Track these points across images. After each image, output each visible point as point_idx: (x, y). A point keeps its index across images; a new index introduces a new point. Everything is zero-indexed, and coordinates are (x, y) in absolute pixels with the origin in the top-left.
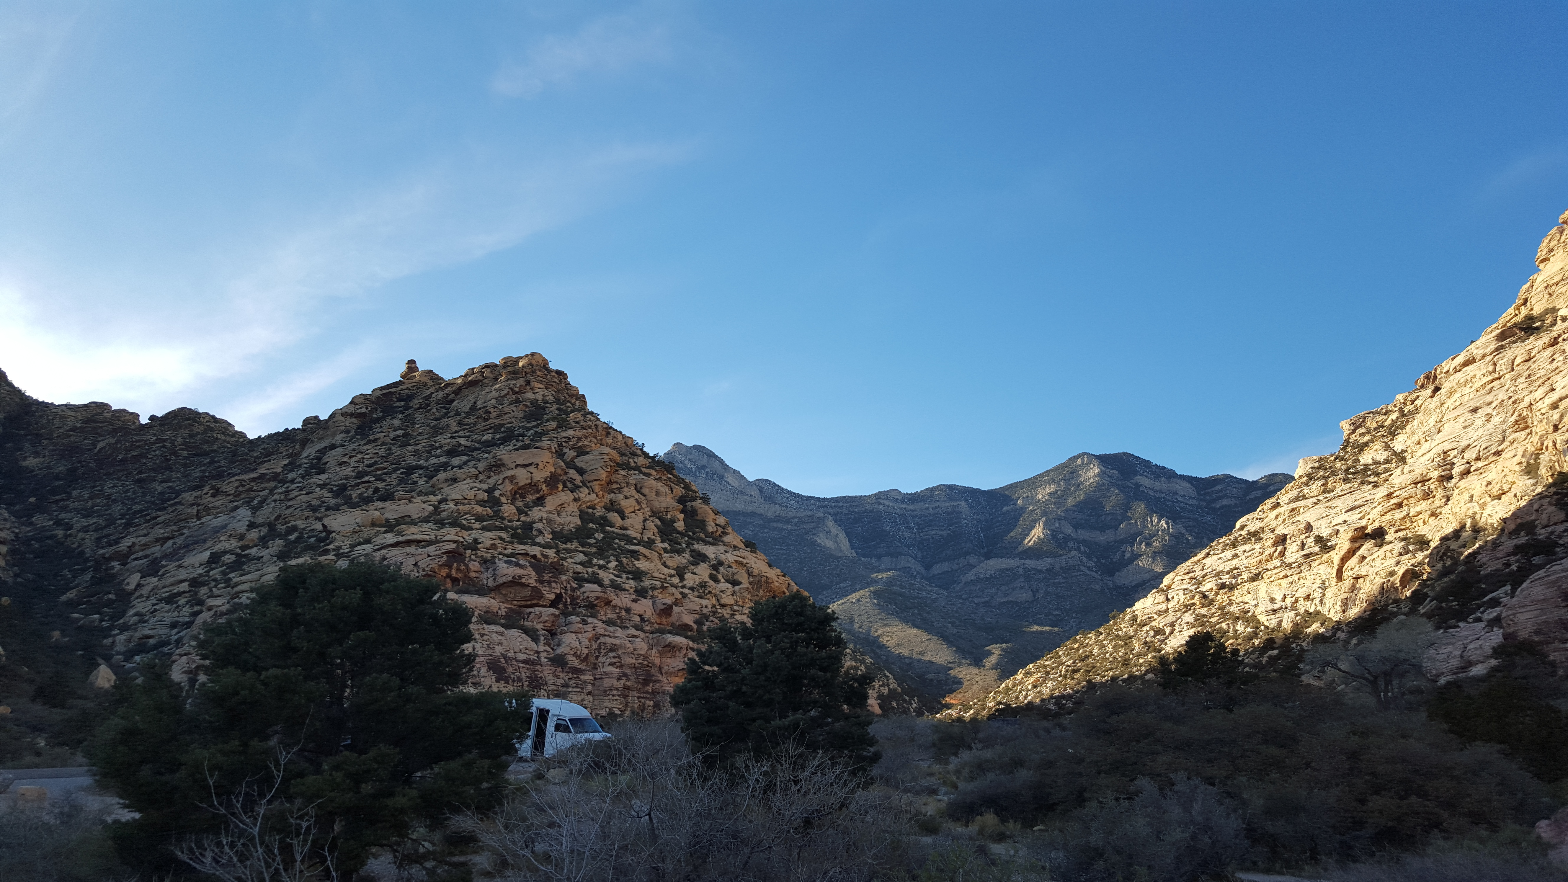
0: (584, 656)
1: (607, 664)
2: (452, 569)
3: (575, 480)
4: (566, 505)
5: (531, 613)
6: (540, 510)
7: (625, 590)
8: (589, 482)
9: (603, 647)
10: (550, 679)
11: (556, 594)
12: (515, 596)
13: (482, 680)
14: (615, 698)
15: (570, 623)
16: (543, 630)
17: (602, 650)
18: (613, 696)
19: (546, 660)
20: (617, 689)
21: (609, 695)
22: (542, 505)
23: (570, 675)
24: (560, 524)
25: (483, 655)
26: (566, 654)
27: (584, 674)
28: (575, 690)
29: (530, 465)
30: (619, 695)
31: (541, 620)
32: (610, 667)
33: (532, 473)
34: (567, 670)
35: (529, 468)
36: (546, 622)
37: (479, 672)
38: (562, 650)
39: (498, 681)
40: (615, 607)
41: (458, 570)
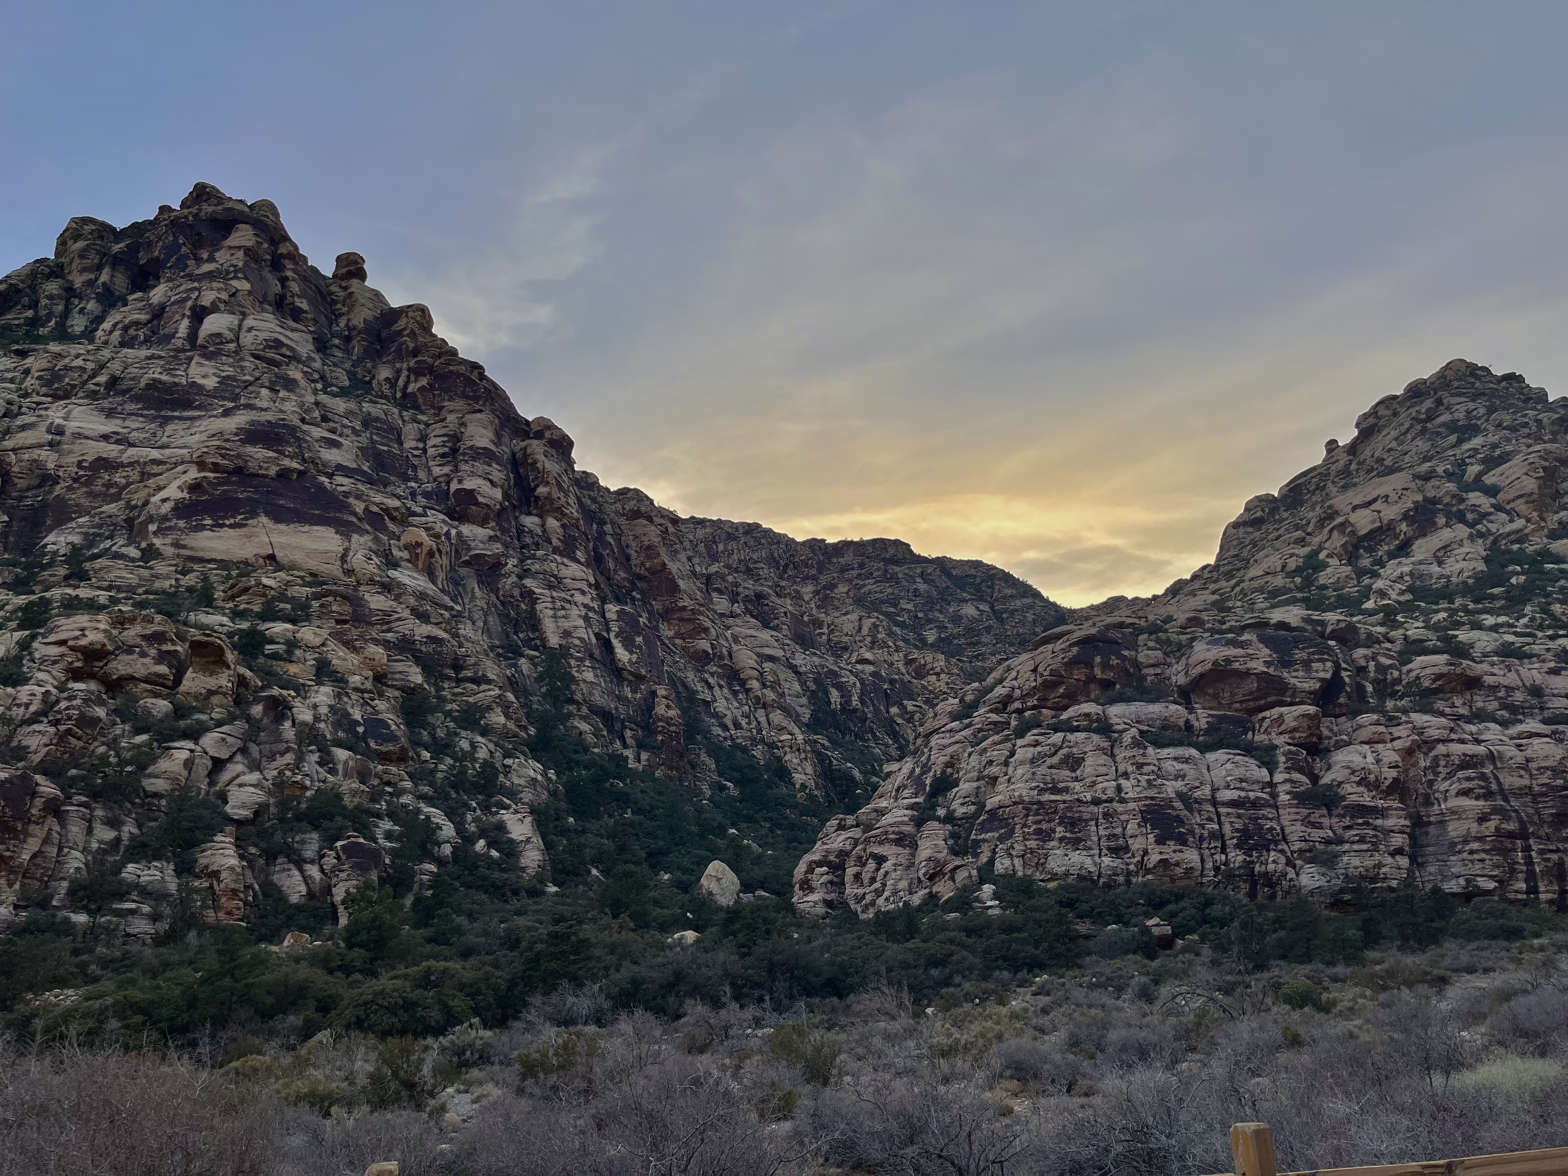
0: (1387, 783)
1: (1453, 793)
2: (1092, 668)
3: (1479, 506)
4: (1454, 546)
5: (1264, 718)
6: (1400, 563)
7: (1530, 656)
8: (1508, 503)
9: (1443, 763)
10: (1295, 831)
11: (1322, 680)
12: (1233, 695)
13: (1130, 841)
14: (1476, 856)
15: (1360, 727)
16: (1289, 744)
17: (1440, 769)
18: (1471, 852)
19: (1288, 797)
20: (1480, 839)
21: (1460, 852)
22: (1407, 555)
23: (1347, 821)
24: (1442, 576)
25: (1135, 800)
26: (1340, 784)
27: (1383, 816)
28: (1356, 847)
29: (1375, 500)
30: (1485, 851)
31: (1283, 727)
32: (1461, 798)
33: (1379, 512)
34: (1340, 811)
35: (1373, 507)
36: (1295, 730)
37: (1124, 829)
38: (1333, 776)
39: (1160, 841)
40: (1494, 688)
41: (1105, 666)
